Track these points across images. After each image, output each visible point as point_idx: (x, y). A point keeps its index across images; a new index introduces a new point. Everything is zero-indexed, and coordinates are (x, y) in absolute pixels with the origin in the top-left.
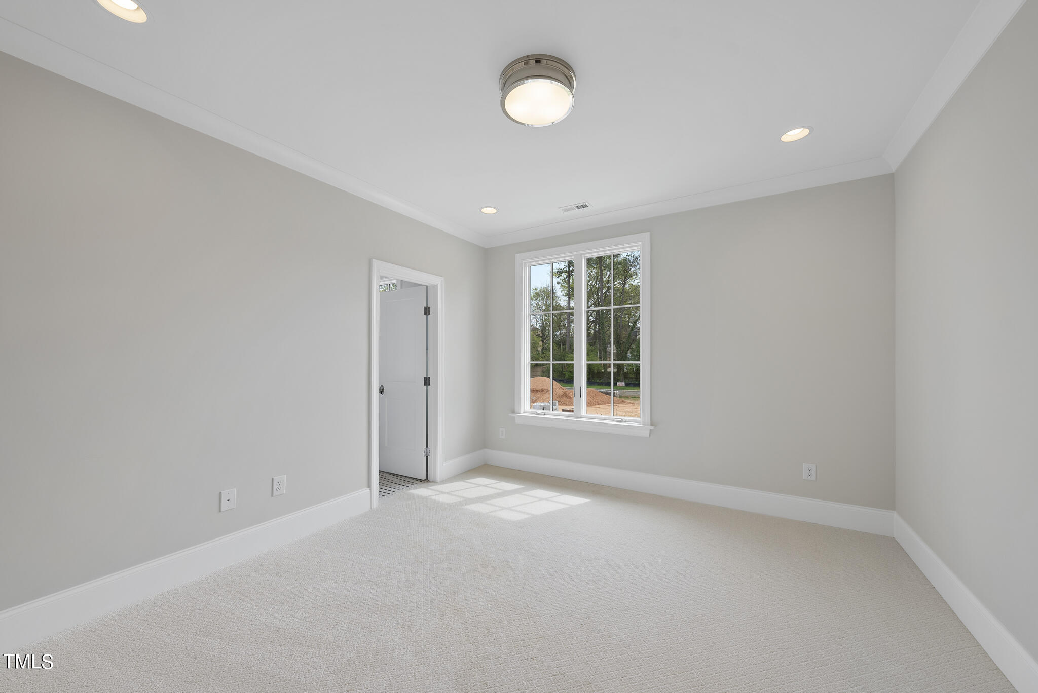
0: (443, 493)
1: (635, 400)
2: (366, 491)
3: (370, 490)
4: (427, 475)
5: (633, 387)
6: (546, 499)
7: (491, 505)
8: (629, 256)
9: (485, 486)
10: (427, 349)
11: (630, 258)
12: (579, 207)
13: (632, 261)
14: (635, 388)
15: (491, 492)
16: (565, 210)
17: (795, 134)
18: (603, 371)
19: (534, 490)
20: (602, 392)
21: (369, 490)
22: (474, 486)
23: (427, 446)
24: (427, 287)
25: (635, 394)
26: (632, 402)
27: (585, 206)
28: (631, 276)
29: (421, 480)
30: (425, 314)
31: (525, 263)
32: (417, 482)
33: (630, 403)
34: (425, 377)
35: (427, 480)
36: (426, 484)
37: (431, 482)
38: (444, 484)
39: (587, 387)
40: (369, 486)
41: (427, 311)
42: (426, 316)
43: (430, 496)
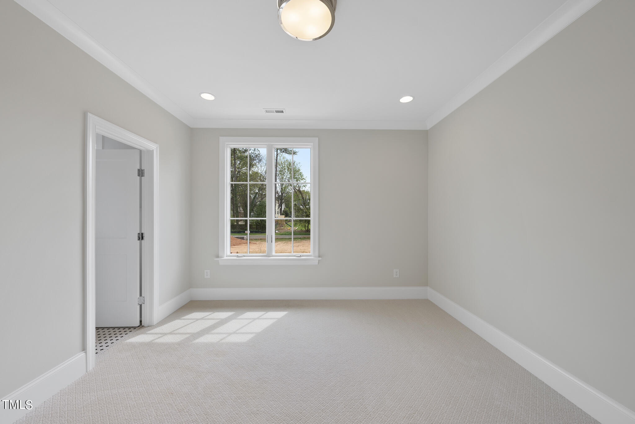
0: (165, 334)
1: (257, 241)
2: (80, 356)
3: (86, 353)
4: (141, 322)
5: (255, 233)
6: (258, 318)
7: (217, 333)
8: (252, 153)
9: (202, 319)
10: (141, 207)
11: (253, 154)
12: (277, 112)
13: (254, 156)
14: (256, 234)
15: (211, 323)
16: (267, 112)
17: (406, 99)
18: (236, 224)
19: (244, 314)
20: (236, 237)
21: (84, 354)
22: (192, 321)
23: (141, 295)
24: (141, 151)
25: (256, 238)
26: (255, 242)
27: (282, 112)
28: (253, 166)
29: (135, 328)
30: (138, 176)
31: (227, 144)
32: (130, 330)
33: (254, 243)
34: (139, 232)
35: (141, 325)
36: (142, 330)
37: (147, 327)
38: (161, 326)
39: (231, 235)
40: (84, 348)
41: (141, 173)
42: (139, 177)
43: (153, 340)
